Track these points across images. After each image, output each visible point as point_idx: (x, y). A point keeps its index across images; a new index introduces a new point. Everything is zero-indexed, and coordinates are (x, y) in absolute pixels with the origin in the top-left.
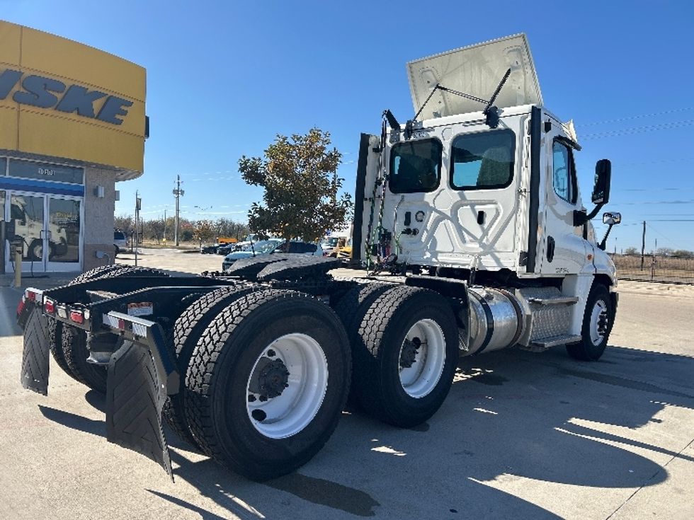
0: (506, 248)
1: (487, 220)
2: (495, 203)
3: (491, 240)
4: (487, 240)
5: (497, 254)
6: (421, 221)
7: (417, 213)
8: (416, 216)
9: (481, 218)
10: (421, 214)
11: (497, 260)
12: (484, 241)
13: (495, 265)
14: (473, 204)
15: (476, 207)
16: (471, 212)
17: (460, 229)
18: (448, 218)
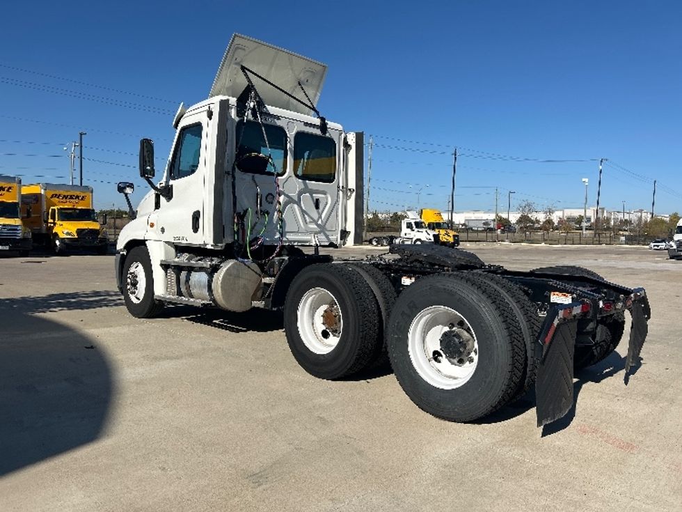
0: (332, 228)
1: (321, 206)
2: (325, 194)
3: (324, 221)
4: (322, 221)
5: (327, 232)
6: (272, 203)
7: (267, 196)
8: (266, 198)
9: (317, 204)
10: (270, 196)
11: (327, 237)
12: (320, 222)
13: (326, 240)
14: (312, 192)
15: (314, 195)
16: (310, 198)
17: (303, 212)
18: (295, 202)
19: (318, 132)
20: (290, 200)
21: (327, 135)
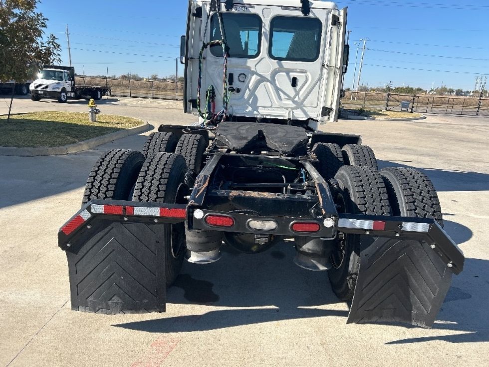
0: (312, 104)
1: (299, 84)
2: (305, 73)
3: (302, 99)
4: (299, 98)
5: (305, 108)
6: (243, 82)
7: (240, 75)
8: (239, 77)
9: (294, 82)
10: (243, 76)
11: (305, 112)
12: (296, 99)
14: (288, 72)
15: (291, 74)
16: (286, 77)
17: (277, 90)
18: (268, 81)
19: (299, 14)
20: (262, 79)
21: (311, 15)
